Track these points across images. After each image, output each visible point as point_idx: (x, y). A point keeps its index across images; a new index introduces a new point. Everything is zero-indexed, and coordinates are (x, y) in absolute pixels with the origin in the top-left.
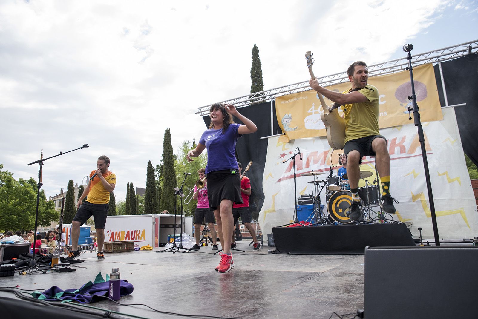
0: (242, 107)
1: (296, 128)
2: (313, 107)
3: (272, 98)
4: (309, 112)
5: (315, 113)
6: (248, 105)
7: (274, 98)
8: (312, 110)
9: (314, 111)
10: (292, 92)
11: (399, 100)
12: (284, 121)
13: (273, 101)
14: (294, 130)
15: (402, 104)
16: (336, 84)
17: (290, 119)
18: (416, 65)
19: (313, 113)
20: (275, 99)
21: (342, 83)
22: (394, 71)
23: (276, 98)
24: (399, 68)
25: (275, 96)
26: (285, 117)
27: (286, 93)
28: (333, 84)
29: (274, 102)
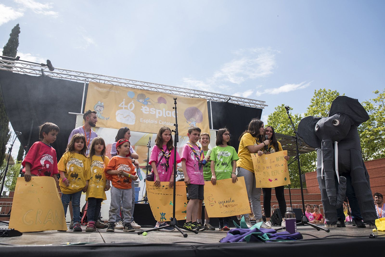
0: (52, 77)
1: (108, 118)
2: (124, 102)
3: (85, 80)
4: (120, 106)
5: (125, 108)
6: (59, 78)
7: (88, 81)
8: (122, 105)
9: (124, 106)
10: (106, 82)
11: (186, 118)
12: (97, 108)
13: (86, 83)
14: (107, 120)
15: (188, 121)
16: (144, 90)
17: (102, 107)
18: (199, 97)
19: (124, 108)
20: (88, 83)
21: (148, 90)
22: (185, 96)
23: (90, 82)
24: (188, 95)
25: (90, 80)
26: (98, 104)
27: (101, 81)
28: (142, 88)
29: (87, 85)
